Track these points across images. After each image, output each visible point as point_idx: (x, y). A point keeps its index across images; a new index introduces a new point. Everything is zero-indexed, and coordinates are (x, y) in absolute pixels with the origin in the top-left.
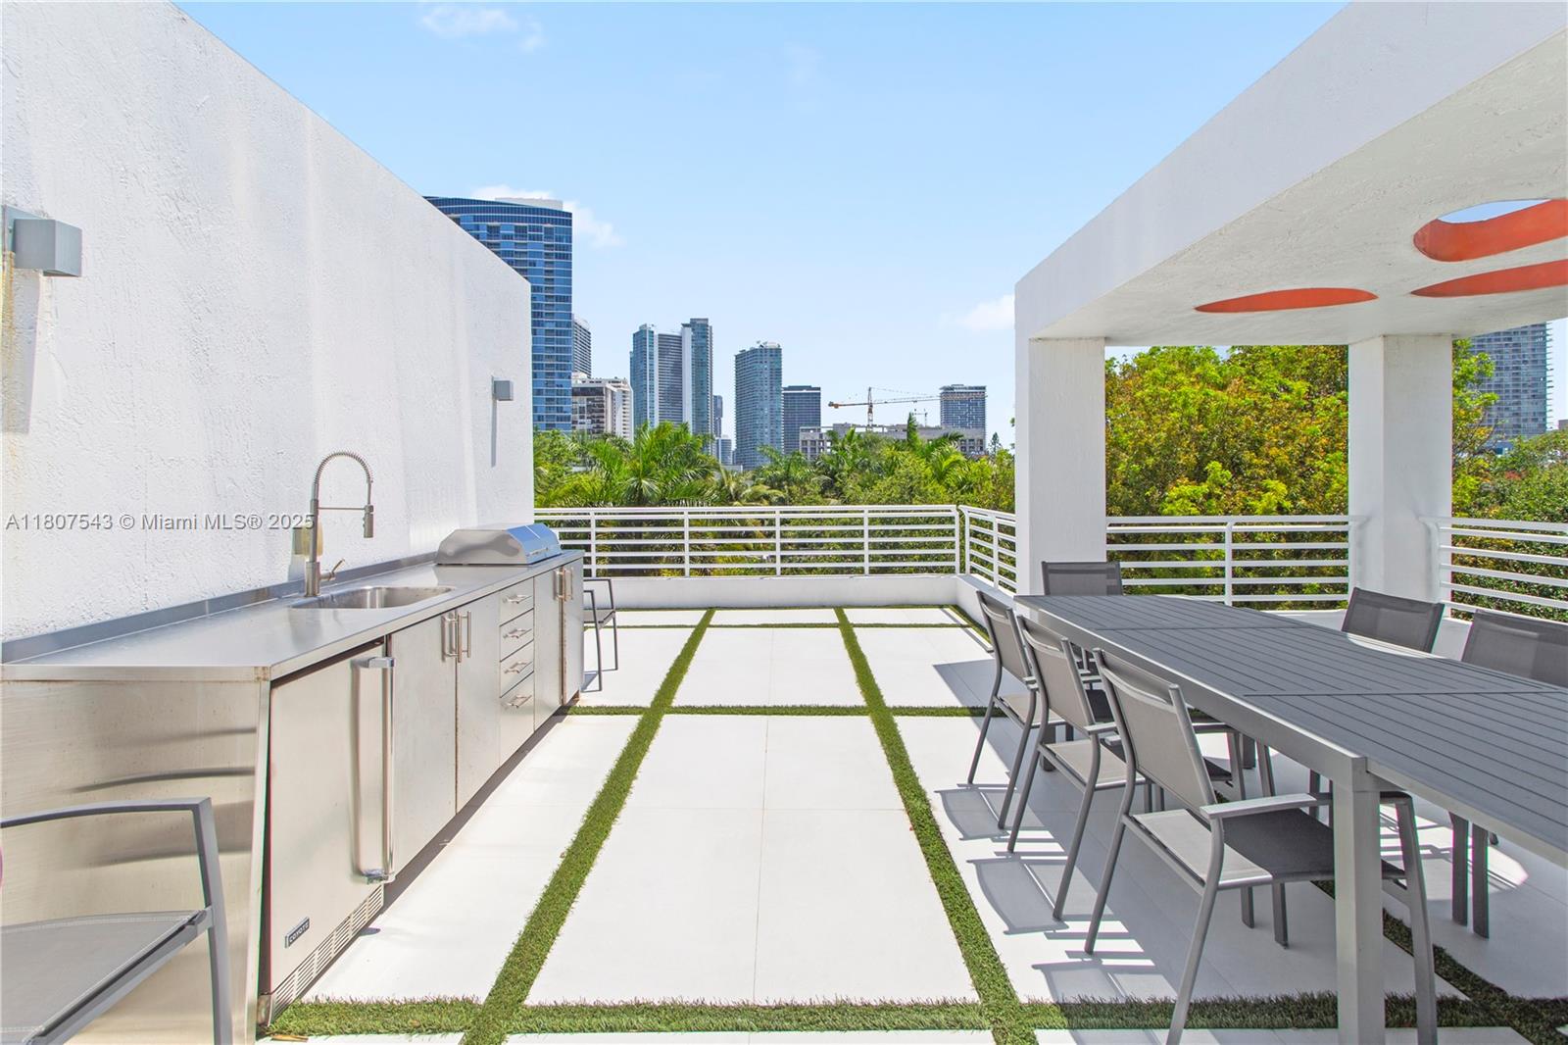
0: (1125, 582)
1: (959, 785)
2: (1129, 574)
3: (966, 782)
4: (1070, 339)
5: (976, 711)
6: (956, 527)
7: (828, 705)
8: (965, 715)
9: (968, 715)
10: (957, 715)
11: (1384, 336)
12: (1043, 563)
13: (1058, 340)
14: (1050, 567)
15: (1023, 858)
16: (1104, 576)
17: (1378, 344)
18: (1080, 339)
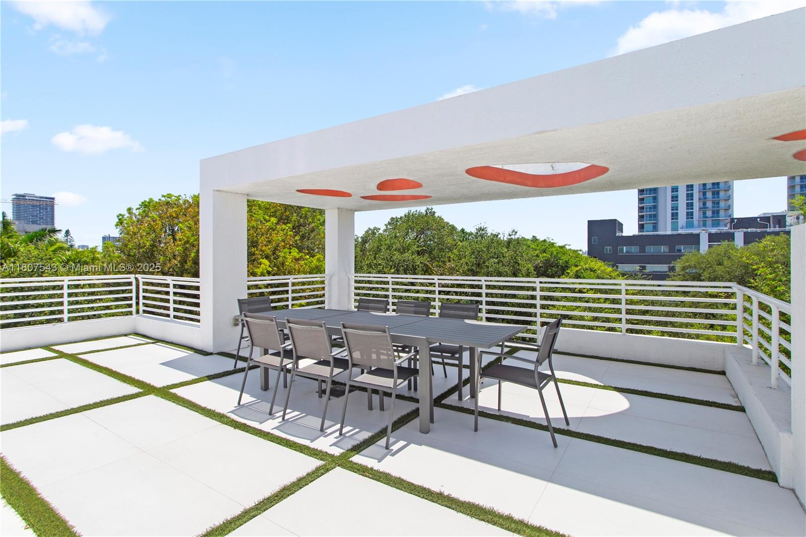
0: (272, 305)
1: (235, 407)
2: (273, 301)
3: (237, 405)
4: (232, 193)
5: (210, 377)
6: (134, 287)
7: (120, 396)
8: (205, 380)
9: (207, 380)
10: (201, 381)
11: (338, 208)
12: (239, 300)
13: (226, 192)
14: (241, 301)
15: (290, 420)
16: (247, 305)
17: (336, 211)
18: (237, 193)
